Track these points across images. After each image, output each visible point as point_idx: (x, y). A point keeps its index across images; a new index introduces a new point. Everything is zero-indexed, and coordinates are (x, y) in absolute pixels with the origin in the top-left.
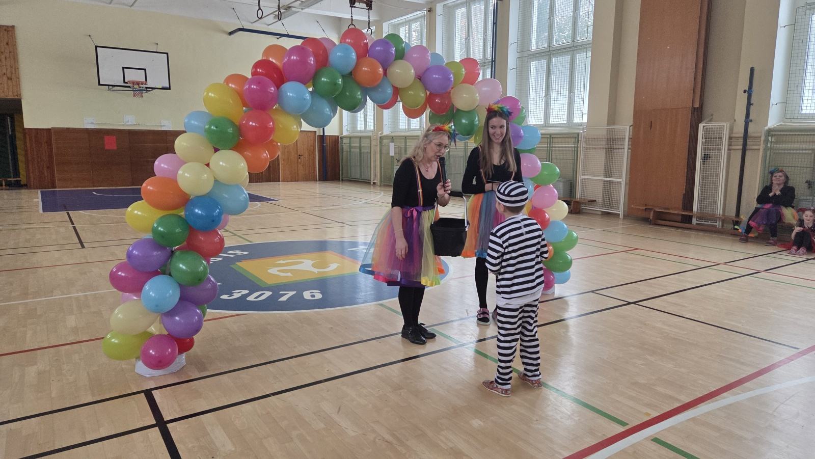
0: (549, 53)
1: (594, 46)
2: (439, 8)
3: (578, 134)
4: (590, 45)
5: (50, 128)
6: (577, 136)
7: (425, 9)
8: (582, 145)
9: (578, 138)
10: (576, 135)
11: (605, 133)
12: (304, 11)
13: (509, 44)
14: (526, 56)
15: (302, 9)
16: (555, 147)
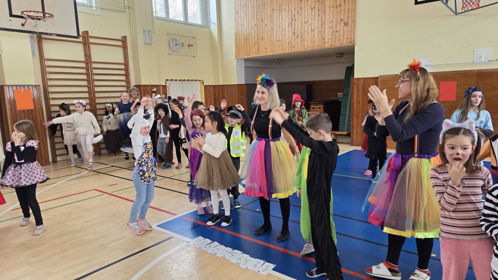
5: (378, 76)
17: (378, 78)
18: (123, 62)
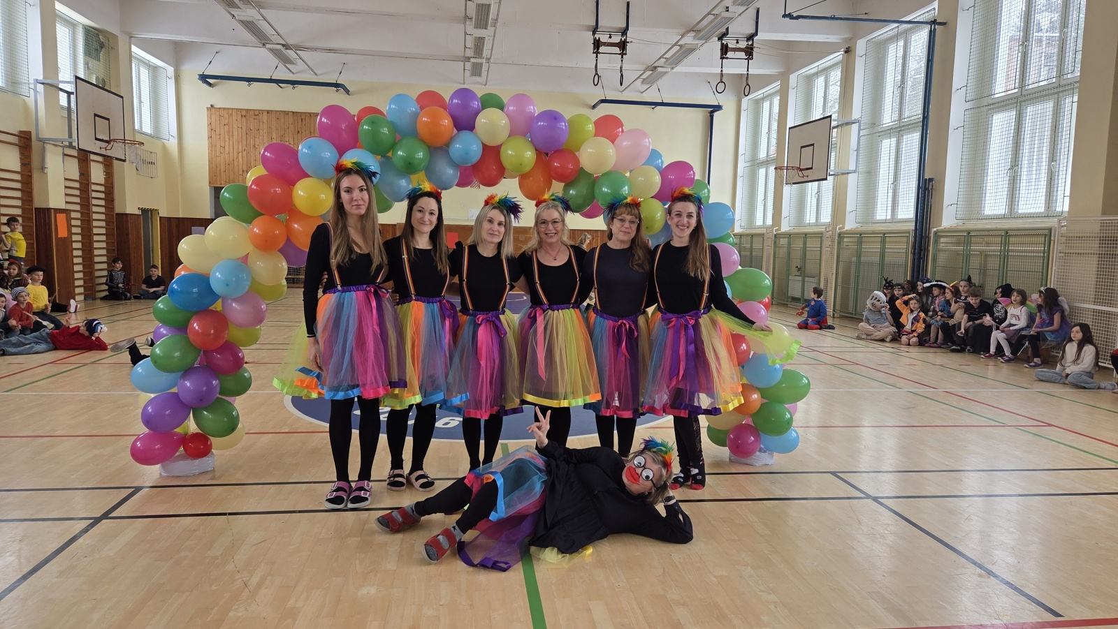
0: (1020, 100)
1: (1084, 86)
2: (861, 46)
3: (1050, 230)
4: (1078, 85)
6: (1048, 234)
7: (843, 50)
8: (1057, 248)
9: (1051, 236)
10: (1046, 232)
11: (1096, 228)
12: (675, 70)
13: (954, 90)
14: (984, 105)
15: (673, 68)
16: (1013, 251)
17: (395, 225)
18: (103, 182)
